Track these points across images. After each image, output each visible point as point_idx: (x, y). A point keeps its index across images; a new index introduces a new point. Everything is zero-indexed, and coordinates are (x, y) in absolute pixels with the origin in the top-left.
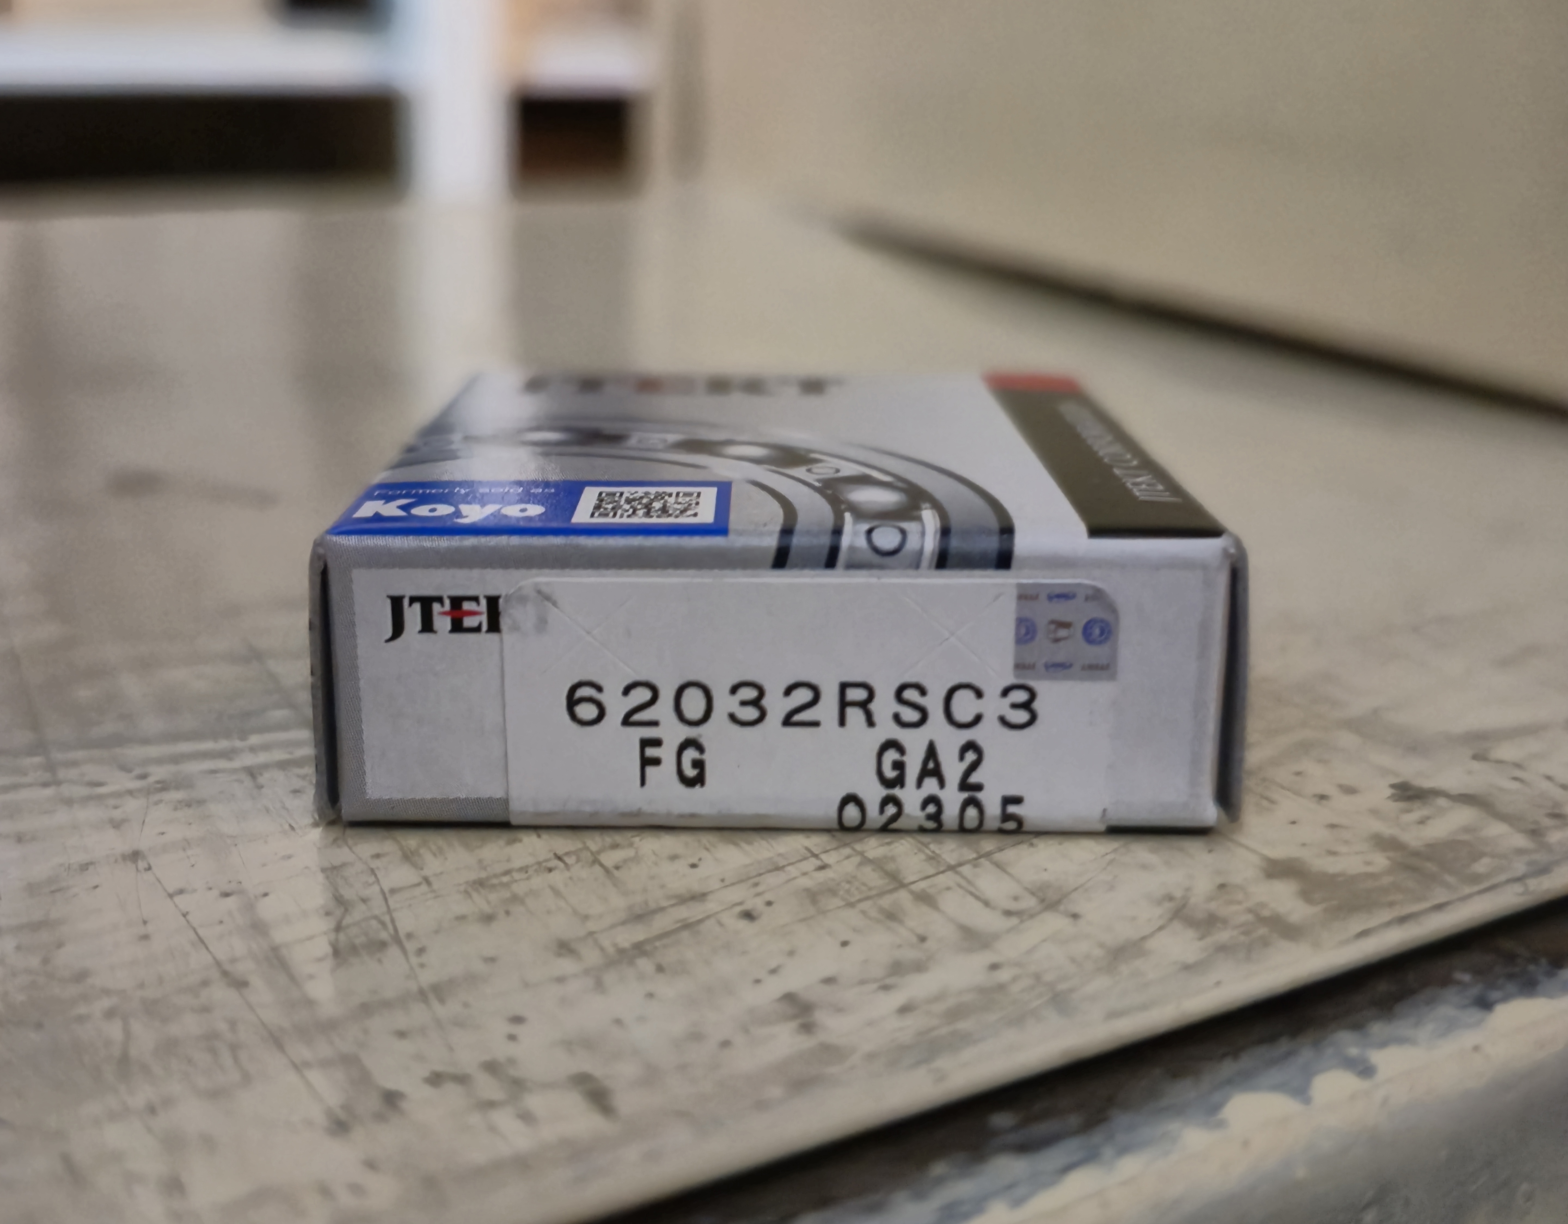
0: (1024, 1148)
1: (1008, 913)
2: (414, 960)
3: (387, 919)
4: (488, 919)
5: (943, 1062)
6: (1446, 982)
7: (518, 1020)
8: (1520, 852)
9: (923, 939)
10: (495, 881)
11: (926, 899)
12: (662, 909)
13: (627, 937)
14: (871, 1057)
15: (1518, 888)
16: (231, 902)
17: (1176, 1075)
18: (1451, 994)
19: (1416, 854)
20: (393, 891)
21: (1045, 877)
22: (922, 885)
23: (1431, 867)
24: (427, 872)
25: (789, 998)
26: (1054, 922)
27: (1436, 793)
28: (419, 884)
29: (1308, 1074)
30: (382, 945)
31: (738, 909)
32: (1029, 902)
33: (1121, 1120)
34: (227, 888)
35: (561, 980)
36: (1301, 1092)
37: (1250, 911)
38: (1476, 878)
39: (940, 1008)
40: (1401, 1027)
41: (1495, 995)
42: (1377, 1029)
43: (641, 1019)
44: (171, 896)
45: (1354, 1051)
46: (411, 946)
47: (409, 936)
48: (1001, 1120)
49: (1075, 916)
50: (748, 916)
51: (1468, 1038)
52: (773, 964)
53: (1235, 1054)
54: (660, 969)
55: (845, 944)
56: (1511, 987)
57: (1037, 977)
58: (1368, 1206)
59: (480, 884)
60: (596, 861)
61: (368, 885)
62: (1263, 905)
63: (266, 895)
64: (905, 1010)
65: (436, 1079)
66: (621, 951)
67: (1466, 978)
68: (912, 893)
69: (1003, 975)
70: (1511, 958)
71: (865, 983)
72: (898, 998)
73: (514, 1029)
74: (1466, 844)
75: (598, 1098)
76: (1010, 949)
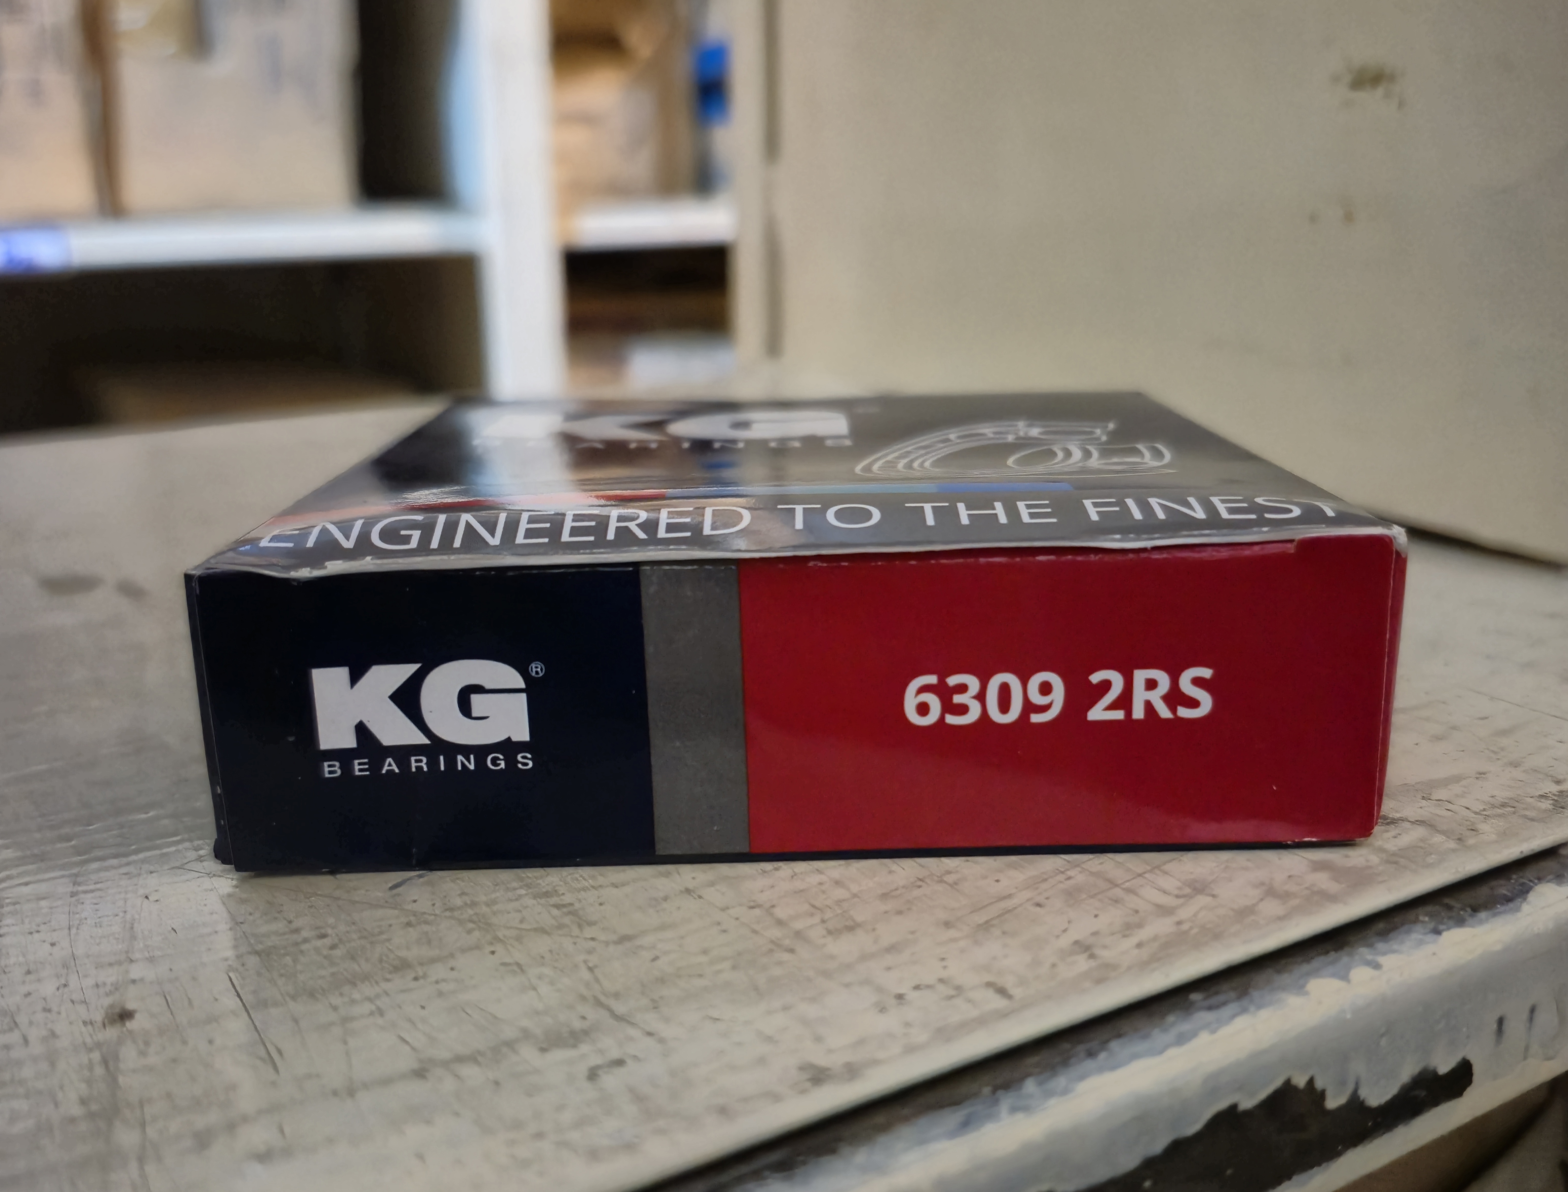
0: (1210, 1008)
1: (1177, 896)
2: (873, 935)
3: (846, 915)
4: (900, 912)
6: (1416, 921)
7: (943, 959)
8: (1453, 849)
9: (1137, 911)
10: (894, 893)
11: (1129, 891)
12: (990, 904)
13: (978, 918)
14: (1129, 968)
16: (757, 912)
17: (1279, 972)
18: (1419, 927)
19: (1394, 854)
20: (841, 901)
21: (1194, 875)
22: (1127, 885)
23: (1402, 861)
25: (1076, 943)
26: (1202, 900)
27: (1402, 820)
28: (852, 898)
29: (1348, 969)
30: (852, 928)
31: (1032, 902)
32: (1187, 891)
33: (1255, 994)
34: (750, 904)
35: (955, 940)
36: (1344, 977)
37: (1307, 888)
39: (1156, 943)
40: (1393, 944)
41: (1441, 927)
42: (1381, 946)
43: (1005, 956)
44: (723, 910)
45: (1369, 957)
46: (866, 927)
47: (863, 922)
48: (1195, 997)
49: (1214, 896)
50: (1039, 905)
51: (1429, 949)
52: (1062, 928)
54: (1004, 933)
56: (1450, 923)
57: (1202, 926)
58: (1382, 1035)
60: (941, 881)
62: (1314, 885)
63: (773, 906)
64: (1139, 945)
65: (917, 988)
66: (979, 925)
67: (1427, 919)
68: (1124, 889)
69: (1185, 927)
70: (1449, 908)
71: (1113, 934)
72: (1134, 940)
73: (944, 963)
74: (1421, 847)
75: (1002, 992)
76: (1184, 913)
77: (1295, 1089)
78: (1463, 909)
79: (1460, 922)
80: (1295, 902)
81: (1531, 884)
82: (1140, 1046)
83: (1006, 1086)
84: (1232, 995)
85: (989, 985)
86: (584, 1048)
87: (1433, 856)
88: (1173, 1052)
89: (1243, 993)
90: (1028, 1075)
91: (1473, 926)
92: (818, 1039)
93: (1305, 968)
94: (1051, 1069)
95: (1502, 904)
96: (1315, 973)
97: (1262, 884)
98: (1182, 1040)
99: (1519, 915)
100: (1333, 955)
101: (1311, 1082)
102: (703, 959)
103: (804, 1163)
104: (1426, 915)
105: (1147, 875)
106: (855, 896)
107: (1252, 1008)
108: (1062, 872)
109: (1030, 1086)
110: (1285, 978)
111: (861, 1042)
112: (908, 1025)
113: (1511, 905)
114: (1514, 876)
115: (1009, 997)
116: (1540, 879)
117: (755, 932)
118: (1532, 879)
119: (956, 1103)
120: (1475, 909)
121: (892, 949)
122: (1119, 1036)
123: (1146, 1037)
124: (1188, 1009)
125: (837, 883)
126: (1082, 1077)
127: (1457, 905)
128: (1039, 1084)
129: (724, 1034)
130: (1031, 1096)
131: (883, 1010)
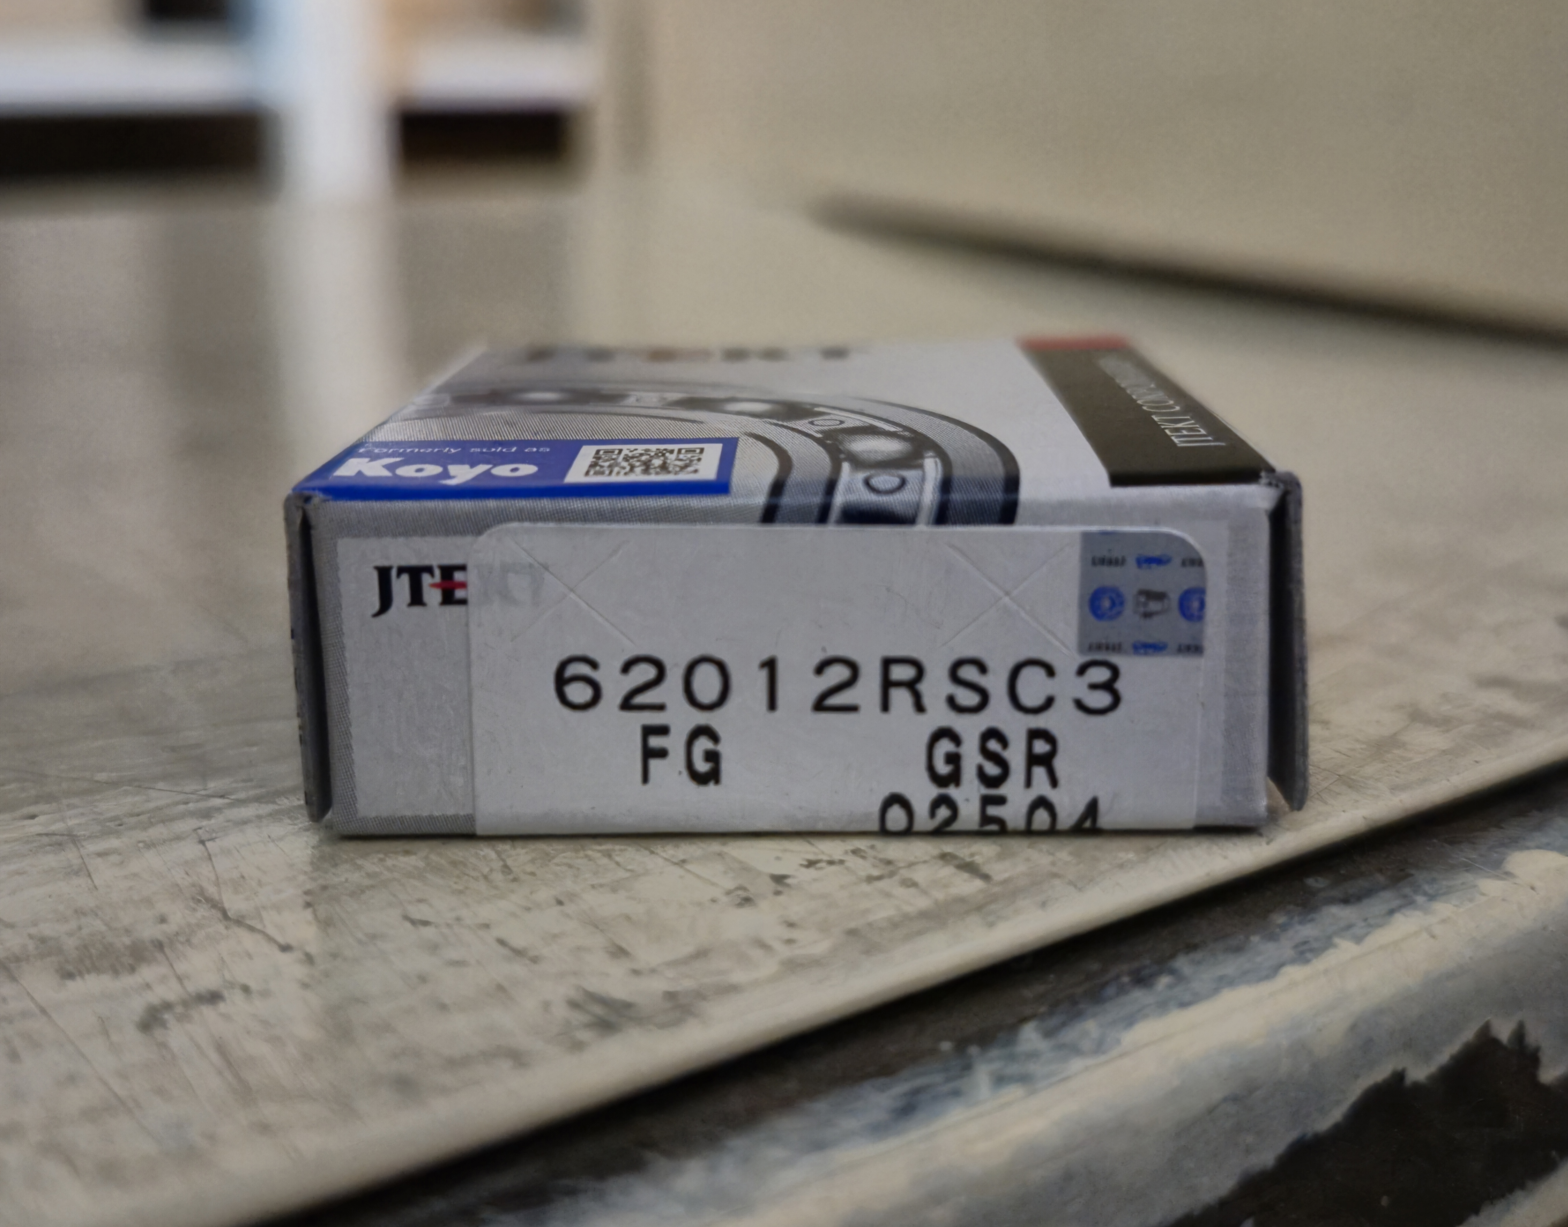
37: (1478, 712)
48: (1316, 883)
62: (1489, 708)
65: (812, 865)
77: (1496, 1045)
80: (1466, 731)
82: (1230, 966)
83: (984, 1041)
84: (1380, 878)
85: (945, 858)
86: (147, 973)
88: (1294, 974)
90: (1024, 1020)
92: (619, 952)
93: (1495, 835)
96: (1515, 843)
97: (1403, 707)
98: (1306, 953)
101: (1519, 1035)
103: (572, 1192)
107: (1420, 899)
109: (1030, 1039)
110: (1465, 854)
111: (702, 955)
112: (791, 925)
115: (986, 877)
123: (1238, 950)
124: (1307, 905)
126: (1130, 1021)
128: (1048, 1034)
129: (433, 948)
130: (1033, 1055)
131: (747, 901)
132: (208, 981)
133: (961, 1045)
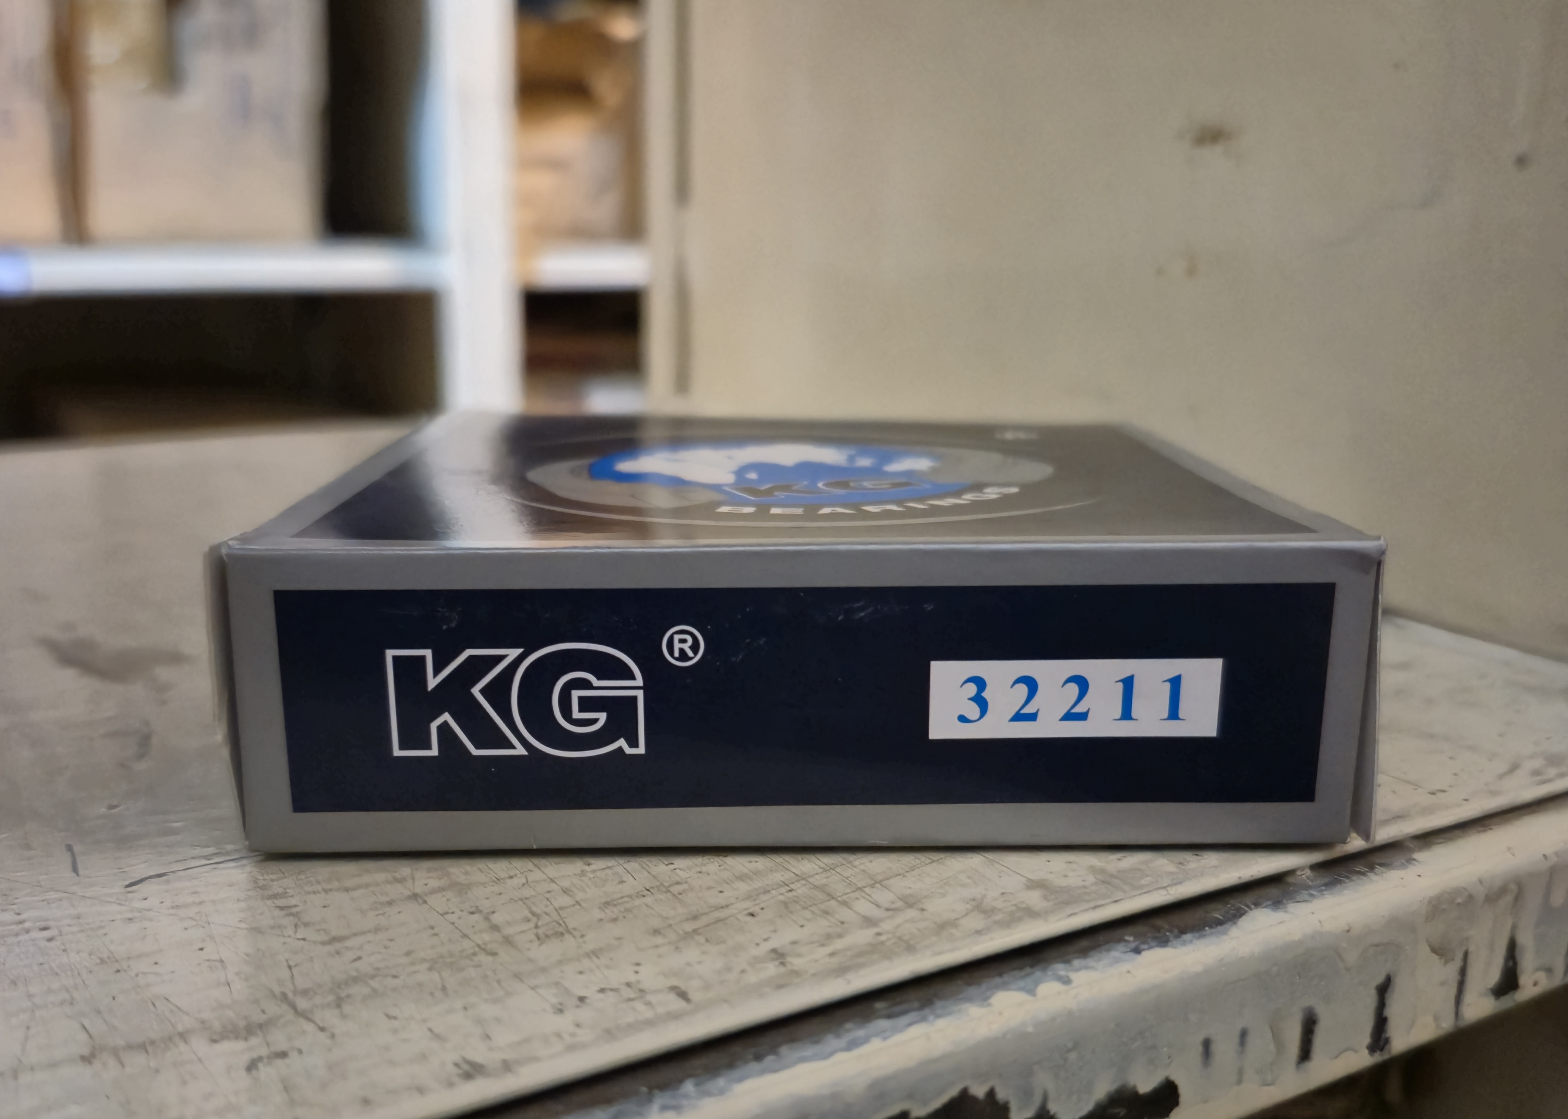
0: (889, 1016)
1: (887, 910)
2: (581, 940)
3: (561, 922)
4: (615, 920)
5: (850, 976)
6: (1120, 940)
7: (638, 965)
8: (1171, 873)
9: (843, 923)
11: (845, 904)
12: (706, 914)
13: (689, 927)
14: (814, 975)
15: (1163, 892)
16: (476, 917)
17: (969, 983)
18: (1121, 947)
19: (1112, 876)
20: (561, 908)
21: (909, 891)
22: (845, 897)
24: (578, 899)
25: (774, 951)
26: (911, 913)
28: (574, 905)
29: (1037, 983)
30: (562, 934)
31: (746, 912)
32: (899, 904)
33: (939, 1004)
34: (473, 909)
35: (657, 947)
36: (1032, 992)
37: (1015, 905)
38: (1141, 887)
39: (849, 953)
40: (1090, 962)
41: (1143, 947)
42: (1077, 963)
43: (700, 963)
44: (442, 915)
45: (1063, 973)
46: (576, 933)
47: (575, 929)
48: (879, 1005)
49: (923, 910)
50: (752, 915)
51: (1124, 967)
52: (765, 937)
53: (1000, 975)
54: (707, 940)
55: (802, 926)
56: (1153, 944)
57: (900, 938)
58: (1071, 1050)
59: (607, 904)
60: (668, 891)
61: (547, 906)
62: (1023, 902)
63: (493, 912)
64: (832, 954)
65: (602, 991)
66: (686, 933)
67: (1131, 939)
68: (838, 901)
69: (883, 938)
70: (1158, 929)
71: (812, 943)
72: (829, 949)
73: (636, 968)
74: (1140, 870)
75: (683, 995)
76: (886, 926)
77: (974, 1099)
78: (1170, 931)
79: (1163, 942)
80: (998, 917)
81: (1246, 909)
82: (808, 1051)
83: (663, 1087)
84: (916, 1004)
85: (673, 989)
86: (254, 1041)
87: (1148, 878)
88: (841, 1056)
89: (926, 1003)
90: (690, 1076)
91: (1175, 947)
92: (486, 1037)
93: (996, 981)
94: (714, 1071)
95: (1211, 927)
96: (1004, 987)
97: (974, 900)
98: (852, 1045)
99: (1225, 937)
100: (1028, 970)
101: (991, 1093)
102: (405, 960)
104: (1130, 935)
105: (867, 890)
106: (578, 903)
107: (931, 1018)
108: (788, 886)
109: (689, 1087)
110: (972, 991)
111: (527, 1040)
112: (578, 1025)
113: (1220, 928)
114: (1232, 901)
115: (687, 1000)
116: (1257, 905)
117: (465, 936)
118: (1249, 903)
119: (608, 1101)
120: (1183, 932)
121: (595, 954)
122: (793, 1040)
123: (817, 1042)
124: (867, 1017)
125: (566, 891)
126: (741, 1080)
127: (1167, 927)
128: (697, 1085)
129: (395, 1031)
130: (686, 1096)
131: (561, 1011)
132: (282, 1046)
133: (651, 1089)
